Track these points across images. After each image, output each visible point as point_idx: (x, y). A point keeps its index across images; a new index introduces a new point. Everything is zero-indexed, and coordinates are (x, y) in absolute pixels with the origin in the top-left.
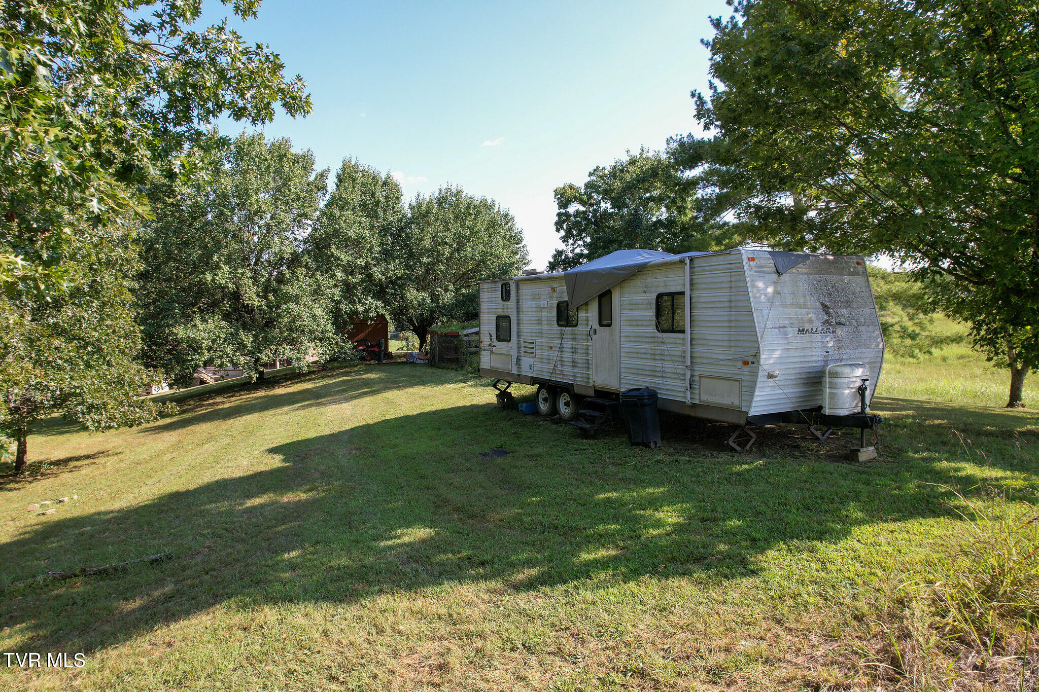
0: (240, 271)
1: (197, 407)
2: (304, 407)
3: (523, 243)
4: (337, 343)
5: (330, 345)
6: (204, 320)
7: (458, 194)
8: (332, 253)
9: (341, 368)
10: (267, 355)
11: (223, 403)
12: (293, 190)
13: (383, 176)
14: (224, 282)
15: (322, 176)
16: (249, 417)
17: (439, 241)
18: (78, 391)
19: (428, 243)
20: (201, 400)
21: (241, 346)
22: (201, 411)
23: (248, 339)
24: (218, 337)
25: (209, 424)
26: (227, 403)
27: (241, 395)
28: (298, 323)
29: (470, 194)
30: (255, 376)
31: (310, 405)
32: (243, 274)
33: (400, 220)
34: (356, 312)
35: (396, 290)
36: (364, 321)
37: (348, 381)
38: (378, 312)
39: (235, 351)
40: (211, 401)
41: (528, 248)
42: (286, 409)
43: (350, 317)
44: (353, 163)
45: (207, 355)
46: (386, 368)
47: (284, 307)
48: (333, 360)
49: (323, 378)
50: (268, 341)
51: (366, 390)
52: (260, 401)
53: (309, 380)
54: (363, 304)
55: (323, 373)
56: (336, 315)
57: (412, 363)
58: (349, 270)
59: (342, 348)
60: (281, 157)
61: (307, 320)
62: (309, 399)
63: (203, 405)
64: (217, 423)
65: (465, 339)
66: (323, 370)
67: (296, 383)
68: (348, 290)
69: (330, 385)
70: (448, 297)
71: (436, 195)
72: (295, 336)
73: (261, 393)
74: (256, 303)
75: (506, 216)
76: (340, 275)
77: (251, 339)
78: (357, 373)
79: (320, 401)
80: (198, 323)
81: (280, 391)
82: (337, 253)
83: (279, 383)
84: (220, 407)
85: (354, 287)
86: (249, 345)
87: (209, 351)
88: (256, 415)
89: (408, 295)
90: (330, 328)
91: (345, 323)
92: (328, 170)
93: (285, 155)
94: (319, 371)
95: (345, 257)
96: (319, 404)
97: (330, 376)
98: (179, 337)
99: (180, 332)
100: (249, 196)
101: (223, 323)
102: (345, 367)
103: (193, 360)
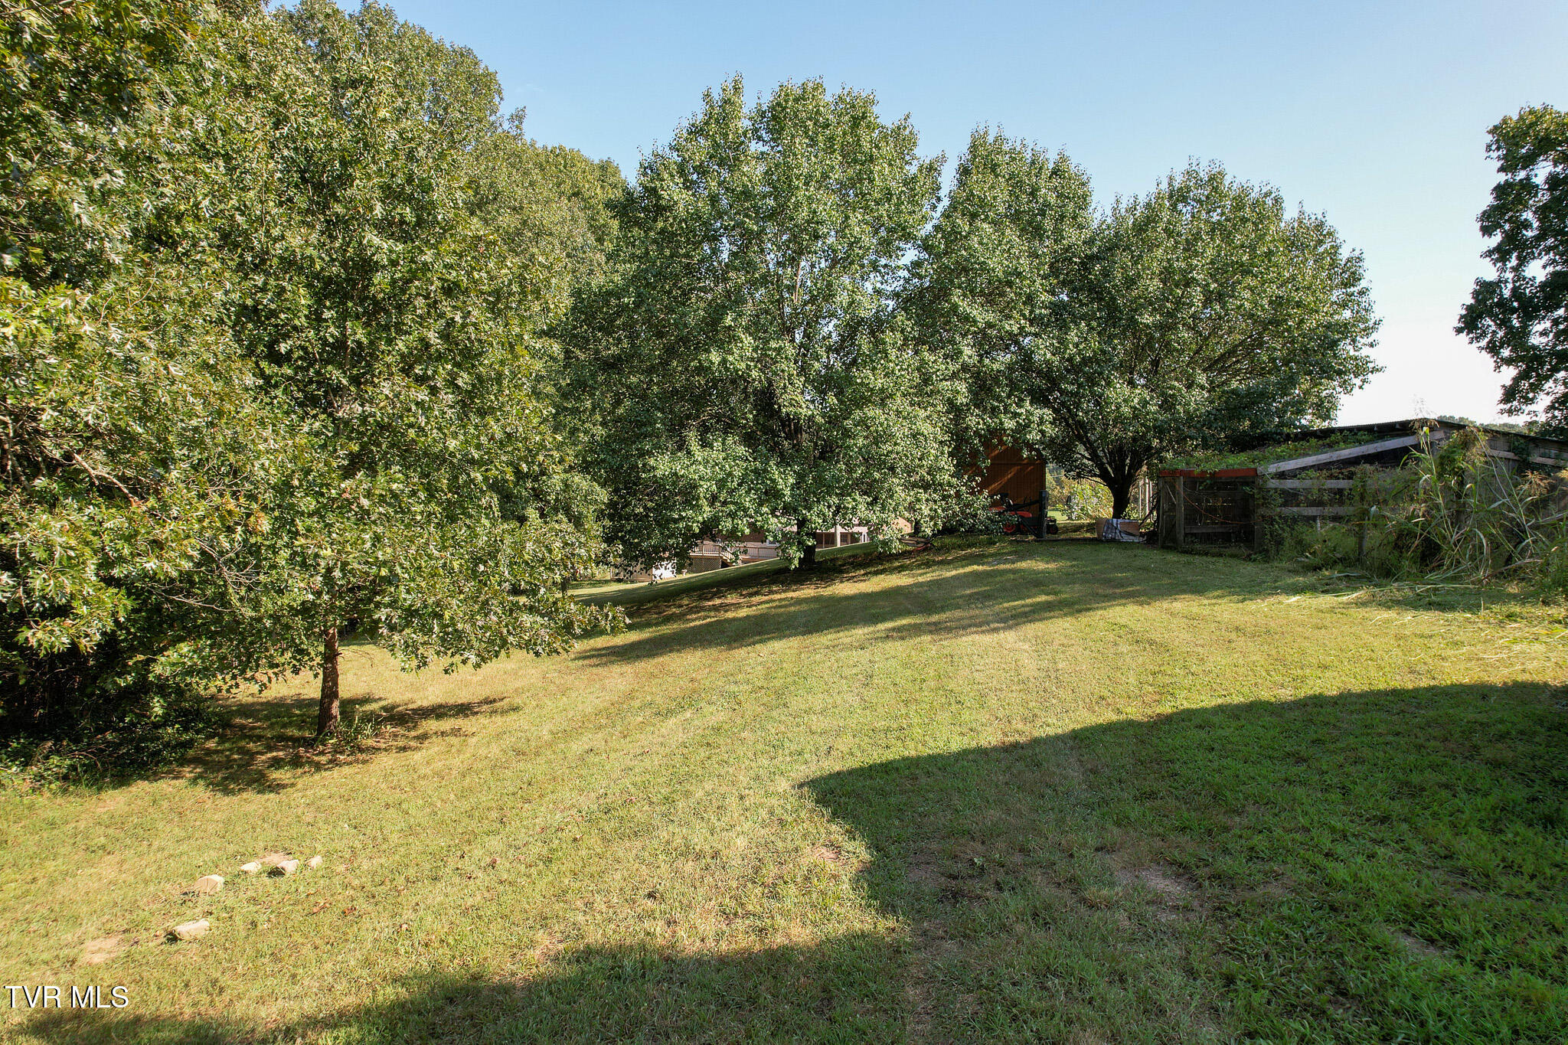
0: (773, 344)
1: (691, 611)
2: (903, 633)
3: (1363, 284)
4: (958, 495)
5: (944, 498)
6: (705, 444)
7: (1215, 180)
8: (955, 306)
9: (960, 547)
10: (821, 514)
11: (738, 606)
12: (877, 182)
13: (1051, 159)
14: (743, 366)
15: (932, 169)
16: (777, 645)
17: (1175, 279)
18: (384, 572)
19: (1154, 285)
20: (702, 598)
21: (771, 494)
22: (696, 622)
23: (785, 481)
24: (730, 474)
25: (699, 653)
26: (742, 607)
27: (771, 592)
28: (888, 447)
29: (1241, 179)
30: (796, 555)
31: (916, 630)
32: (779, 350)
33: (1090, 242)
34: (997, 432)
35: (1080, 386)
36: (1015, 451)
37: (987, 574)
38: (1042, 432)
39: (761, 505)
40: (717, 602)
41: (1372, 296)
42: (860, 632)
43: (986, 443)
44: (990, 139)
45: (707, 512)
46: (1063, 550)
47: (857, 414)
48: (948, 530)
49: (928, 564)
50: (823, 488)
51: (1043, 598)
52: (804, 607)
53: (901, 569)
54: (1016, 415)
55: (926, 557)
56: (959, 438)
57: (1113, 540)
58: (986, 343)
59: (967, 506)
60: (856, 122)
61: (900, 446)
62: (908, 613)
63: (703, 609)
64: (713, 652)
65: (1274, 483)
66: (925, 550)
67: (876, 573)
68: (983, 387)
69: (946, 579)
70: (1196, 399)
71: (1164, 186)
72: (877, 475)
73: (808, 591)
74: (804, 411)
75: (1320, 226)
76: (968, 353)
77: (791, 481)
78: (999, 557)
79: (935, 618)
80: (695, 447)
81: (844, 588)
82: (964, 306)
83: (841, 572)
84: (730, 615)
85: (996, 380)
86: (787, 492)
87: (712, 504)
88: (794, 642)
89: (1110, 393)
90: (947, 464)
91: (975, 454)
92: (943, 159)
93: (864, 117)
94: (919, 552)
95: (981, 315)
96: (936, 629)
97: (941, 563)
98: (659, 473)
99: (663, 465)
100: (792, 190)
101: (741, 450)
102: (970, 546)
103: (682, 518)
